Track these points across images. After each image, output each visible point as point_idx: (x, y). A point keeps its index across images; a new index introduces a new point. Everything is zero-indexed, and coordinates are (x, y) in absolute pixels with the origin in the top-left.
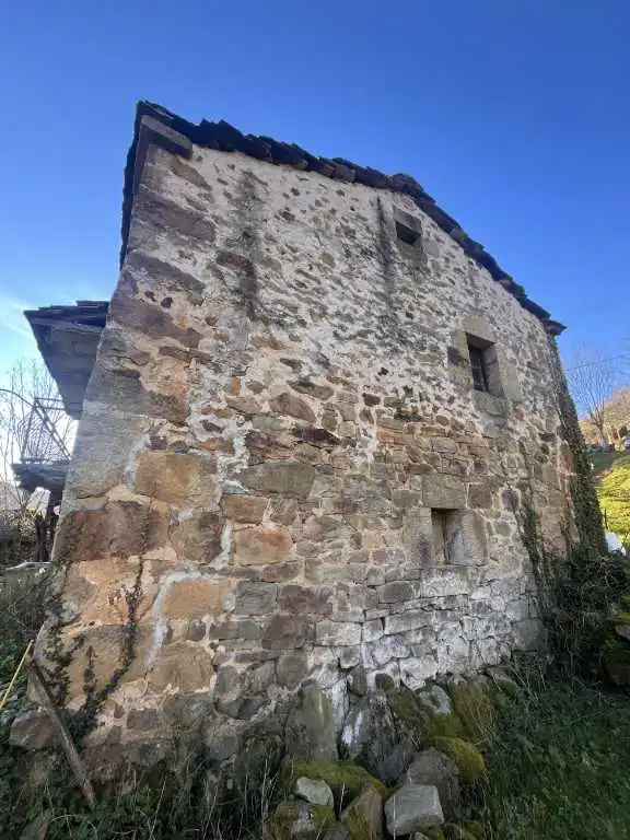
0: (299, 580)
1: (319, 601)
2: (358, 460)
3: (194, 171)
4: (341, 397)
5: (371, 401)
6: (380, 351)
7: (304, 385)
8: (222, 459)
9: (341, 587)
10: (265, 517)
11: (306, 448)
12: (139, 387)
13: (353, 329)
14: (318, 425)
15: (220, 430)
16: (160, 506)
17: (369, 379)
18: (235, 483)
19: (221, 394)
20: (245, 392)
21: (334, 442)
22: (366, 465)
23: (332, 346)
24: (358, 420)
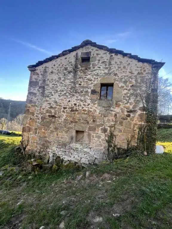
0: (47, 139)
1: (50, 142)
2: (60, 120)
3: (37, 73)
4: (58, 108)
5: (65, 108)
6: (69, 96)
7: (51, 107)
8: (38, 121)
9: (54, 141)
10: (43, 129)
11: (51, 118)
12: (29, 111)
13: (63, 93)
14: (53, 114)
15: (38, 116)
16: (31, 127)
17: (65, 104)
18: (39, 124)
19: (39, 111)
20: (42, 110)
21: (56, 117)
22: (62, 121)
23: (58, 98)
24: (62, 112)
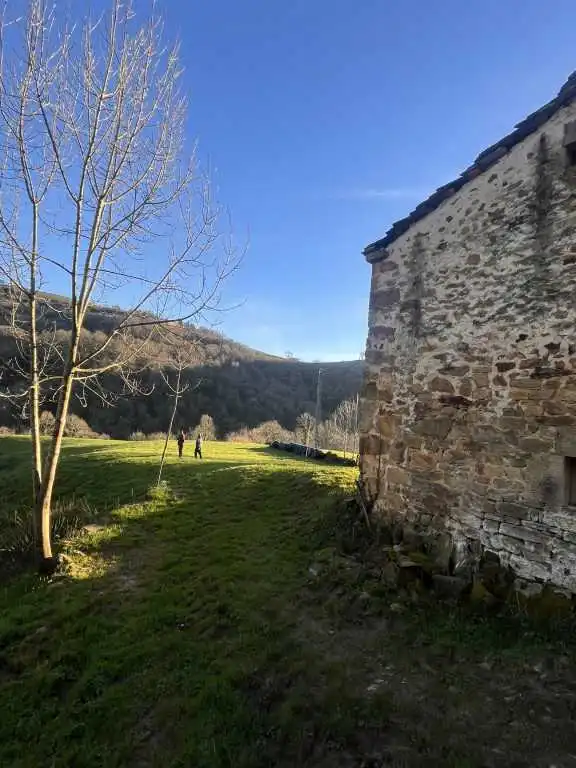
0: (441, 482)
1: (452, 496)
2: (488, 416)
4: (476, 371)
5: (503, 367)
6: (520, 319)
7: (449, 369)
8: (405, 417)
9: (466, 493)
10: (423, 446)
11: (450, 409)
12: (376, 389)
13: (491, 311)
14: (457, 394)
15: (404, 403)
16: (383, 438)
17: (505, 349)
18: (408, 429)
19: (406, 386)
20: (415, 381)
21: (468, 404)
22: (494, 418)
23: (472, 333)
24: (491, 385)
